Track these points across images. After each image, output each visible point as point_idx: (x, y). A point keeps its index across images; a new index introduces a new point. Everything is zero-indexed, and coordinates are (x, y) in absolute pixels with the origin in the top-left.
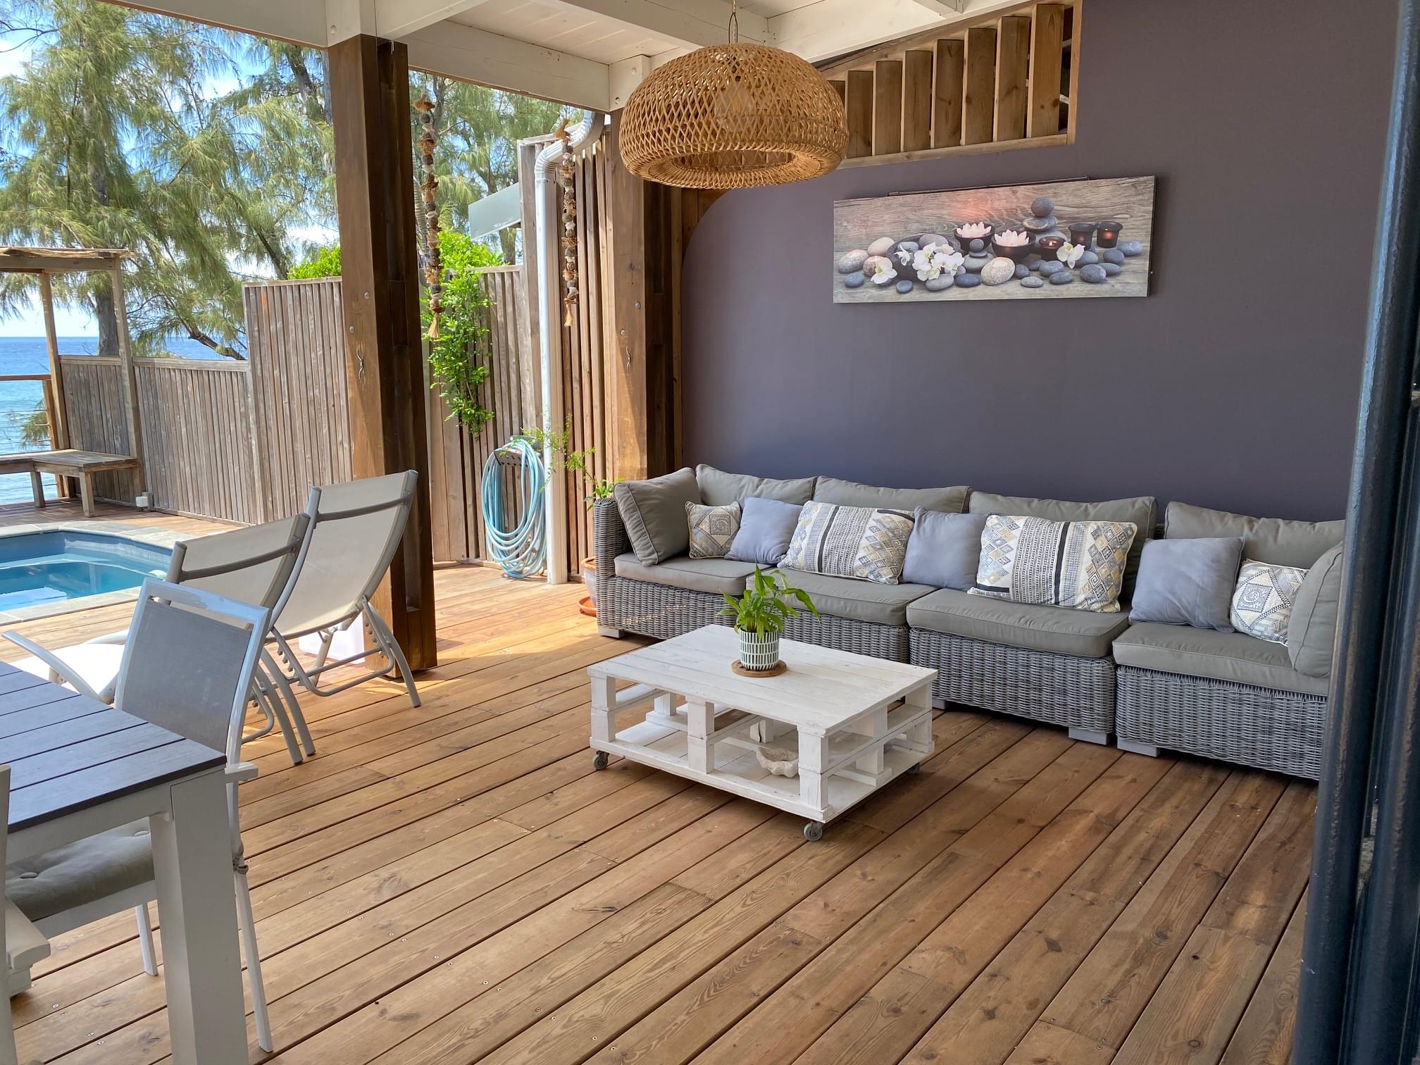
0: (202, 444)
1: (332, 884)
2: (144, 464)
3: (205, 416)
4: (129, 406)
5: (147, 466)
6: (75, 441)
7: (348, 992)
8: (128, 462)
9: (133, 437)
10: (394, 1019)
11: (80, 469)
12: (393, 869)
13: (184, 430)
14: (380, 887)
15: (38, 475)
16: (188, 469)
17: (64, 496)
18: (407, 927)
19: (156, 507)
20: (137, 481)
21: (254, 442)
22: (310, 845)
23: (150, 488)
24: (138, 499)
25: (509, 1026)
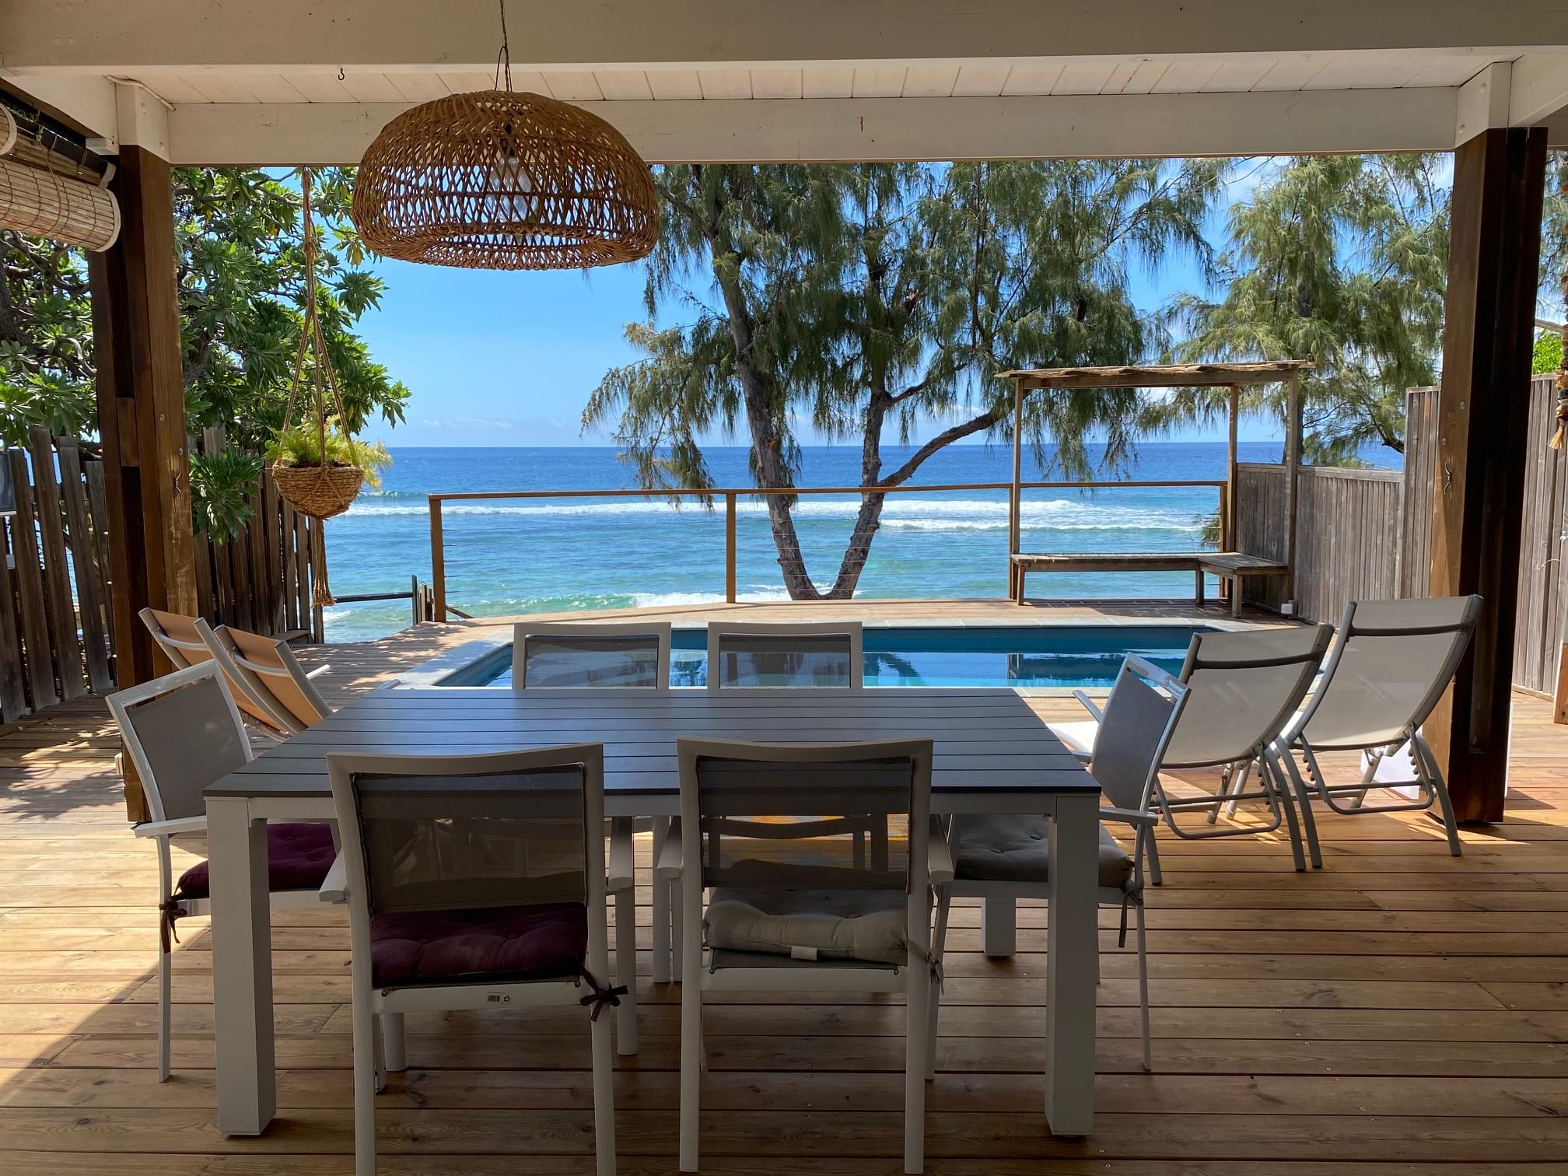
0: (1348, 556)
1: (1271, 975)
2: (1294, 572)
3: (1354, 528)
4: (1288, 513)
5: (1297, 573)
6: (1240, 546)
7: (1232, 1059)
8: (1279, 568)
9: (1287, 543)
10: (1259, 1095)
11: (1234, 572)
12: (1335, 985)
13: (1333, 540)
14: (1312, 995)
15: (1202, 574)
16: (1332, 580)
17: (1224, 596)
18: (1317, 1035)
19: (1299, 616)
20: (1285, 588)
21: (1398, 558)
22: (1271, 939)
23: (1296, 597)
24: (1284, 606)
25: (1361, 1151)
